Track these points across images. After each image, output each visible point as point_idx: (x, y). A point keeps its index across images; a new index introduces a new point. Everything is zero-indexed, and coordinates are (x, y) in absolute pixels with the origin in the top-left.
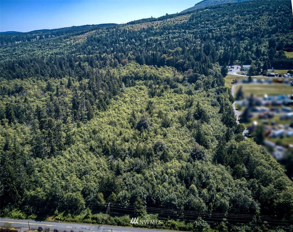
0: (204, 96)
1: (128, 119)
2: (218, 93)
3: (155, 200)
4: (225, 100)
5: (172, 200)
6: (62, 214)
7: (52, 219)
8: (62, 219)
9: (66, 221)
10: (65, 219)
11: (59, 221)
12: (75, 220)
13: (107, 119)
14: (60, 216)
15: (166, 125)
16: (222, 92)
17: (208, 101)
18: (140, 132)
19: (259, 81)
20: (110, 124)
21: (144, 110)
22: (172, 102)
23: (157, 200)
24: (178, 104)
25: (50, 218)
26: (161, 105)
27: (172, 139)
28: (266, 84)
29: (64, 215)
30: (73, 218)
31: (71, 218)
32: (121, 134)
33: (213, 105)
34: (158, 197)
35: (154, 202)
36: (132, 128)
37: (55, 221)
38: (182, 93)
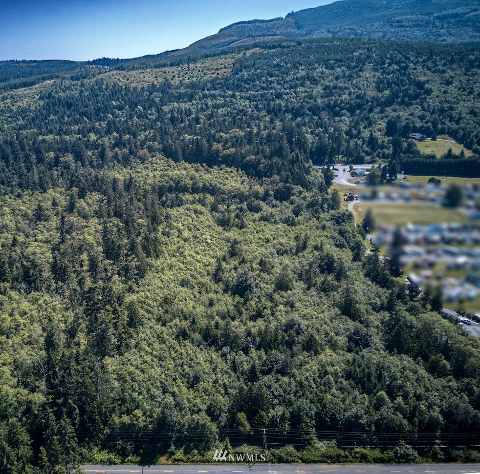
0: (317, 228)
1: (208, 274)
2: (339, 224)
3: (329, 418)
4: (354, 236)
5: (357, 417)
6: (182, 450)
7: (167, 460)
8: (185, 459)
9: (192, 461)
10: (188, 459)
11: (181, 463)
12: (207, 459)
13: (172, 274)
14: (179, 454)
15: (282, 285)
16: (344, 221)
17: (327, 236)
18: (242, 300)
19: (389, 197)
20: (182, 286)
21: (228, 255)
22: (268, 241)
23: (333, 418)
24: (281, 244)
25: (163, 459)
26: (254, 246)
27: (305, 311)
28: (400, 202)
29: (186, 453)
30: (203, 456)
31: (200, 457)
32: (211, 304)
33: (337, 246)
34: (333, 414)
35: (328, 422)
36: (225, 291)
37: (173, 464)
38: (276, 222)
